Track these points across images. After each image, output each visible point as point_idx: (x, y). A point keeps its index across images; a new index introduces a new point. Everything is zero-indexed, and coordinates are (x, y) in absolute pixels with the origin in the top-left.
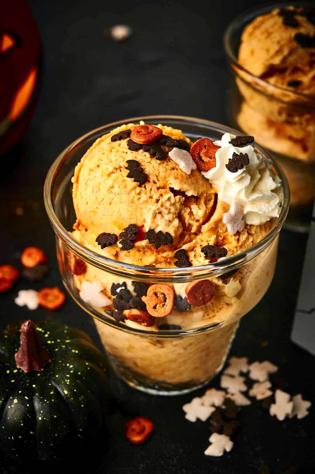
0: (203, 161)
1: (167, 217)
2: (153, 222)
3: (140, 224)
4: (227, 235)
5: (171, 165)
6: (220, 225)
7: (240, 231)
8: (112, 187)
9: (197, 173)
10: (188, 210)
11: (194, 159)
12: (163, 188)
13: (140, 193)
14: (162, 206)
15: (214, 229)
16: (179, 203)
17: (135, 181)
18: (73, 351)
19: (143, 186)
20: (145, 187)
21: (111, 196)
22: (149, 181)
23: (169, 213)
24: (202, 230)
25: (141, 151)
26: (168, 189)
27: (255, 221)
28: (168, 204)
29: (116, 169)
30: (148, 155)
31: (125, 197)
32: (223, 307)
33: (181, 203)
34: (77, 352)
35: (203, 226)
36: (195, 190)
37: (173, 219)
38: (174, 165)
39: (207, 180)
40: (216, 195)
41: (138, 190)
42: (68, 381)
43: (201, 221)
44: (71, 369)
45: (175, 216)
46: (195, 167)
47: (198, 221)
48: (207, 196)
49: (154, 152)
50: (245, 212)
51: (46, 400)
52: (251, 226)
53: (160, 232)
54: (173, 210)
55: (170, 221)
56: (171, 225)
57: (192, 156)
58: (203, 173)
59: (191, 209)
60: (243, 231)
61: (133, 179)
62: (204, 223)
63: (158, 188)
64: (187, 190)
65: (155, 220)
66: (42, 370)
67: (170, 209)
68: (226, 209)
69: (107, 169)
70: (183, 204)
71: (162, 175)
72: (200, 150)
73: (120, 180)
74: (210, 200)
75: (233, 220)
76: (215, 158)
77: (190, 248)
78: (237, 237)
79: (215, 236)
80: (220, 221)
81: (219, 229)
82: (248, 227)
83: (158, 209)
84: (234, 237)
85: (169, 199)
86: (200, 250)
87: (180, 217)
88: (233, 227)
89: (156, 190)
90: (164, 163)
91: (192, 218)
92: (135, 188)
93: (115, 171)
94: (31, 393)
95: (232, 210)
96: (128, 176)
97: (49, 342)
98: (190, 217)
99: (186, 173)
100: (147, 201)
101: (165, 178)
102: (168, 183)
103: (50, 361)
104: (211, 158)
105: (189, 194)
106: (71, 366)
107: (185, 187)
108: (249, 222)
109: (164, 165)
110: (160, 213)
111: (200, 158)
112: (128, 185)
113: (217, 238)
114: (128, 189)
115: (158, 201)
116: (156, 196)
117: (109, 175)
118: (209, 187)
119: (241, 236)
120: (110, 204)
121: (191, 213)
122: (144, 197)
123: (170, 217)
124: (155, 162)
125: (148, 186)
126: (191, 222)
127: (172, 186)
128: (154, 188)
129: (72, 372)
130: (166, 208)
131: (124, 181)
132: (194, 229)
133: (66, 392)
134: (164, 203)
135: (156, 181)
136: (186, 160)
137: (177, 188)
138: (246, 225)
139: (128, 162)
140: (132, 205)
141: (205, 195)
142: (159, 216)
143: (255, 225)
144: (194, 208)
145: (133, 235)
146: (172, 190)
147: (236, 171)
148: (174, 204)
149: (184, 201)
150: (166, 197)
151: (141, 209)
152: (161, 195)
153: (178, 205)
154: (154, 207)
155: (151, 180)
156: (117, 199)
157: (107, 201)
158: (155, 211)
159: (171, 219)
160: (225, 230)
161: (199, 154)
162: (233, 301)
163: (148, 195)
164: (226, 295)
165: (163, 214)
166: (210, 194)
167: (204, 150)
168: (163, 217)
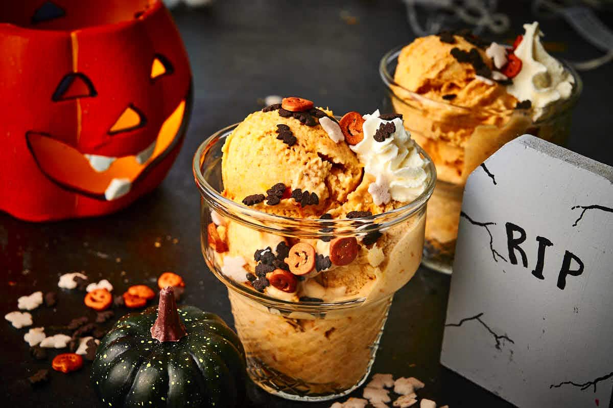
0: (351, 135)
1: (314, 180)
2: (300, 183)
3: (287, 184)
4: (373, 206)
5: (320, 132)
6: (366, 196)
7: (386, 204)
8: (262, 149)
9: (345, 145)
10: (335, 178)
11: (342, 131)
12: (311, 152)
13: (288, 155)
14: (310, 168)
15: (360, 199)
16: (326, 169)
17: (284, 142)
18: (211, 327)
19: (292, 148)
20: (294, 149)
21: (260, 157)
22: (298, 145)
23: (316, 176)
24: (348, 198)
25: (292, 118)
26: (316, 154)
27: (400, 197)
28: (315, 167)
29: (267, 133)
30: (298, 122)
31: (273, 158)
32: (366, 282)
33: (328, 170)
34: (215, 328)
35: (349, 194)
36: (343, 159)
37: (320, 182)
38: (322, 133)
39: (355, 154)
40: (363, 169)
41: (287, 151)
42: (205, 350)
43: (347, 190)
44: (208, 341)
45: (321, 180)
46: (343, 138)
47: (344, 189)
48: (354, 168)
49: (304, 118)
50: (391, 185)
51: (180, 365)
52: (397, 202)
53: (307, 192)
54: (320, 173)
55: (316, 184)
56: (318, 188)
57: (341, 128)
58: (351, 147)
59: (338, 178)
60: (388, 204)
61: (283, 141)
62: (350, 192)
63: (307, 152)
64: (335, 157)
65: (302, 181)
66: (178, 341)
67: (317, 172)
68: (372, 180)
69: (258, 133)
70: (330, 171)
71: (311, 140)
72: (350, 123)
73: (270, 142)
74: (357, 174)
75: (379, 190)
76: (363, 132)
77: (335, 213)
78: (383, 208)
79: (361, 204)
80: (365, 191)
81: (365, 199)
82: (394, 202)
83: (306, 171)
84: (379, 208)
85: (317, 163)
86: (346, 216)
87: (326, 182)
88: (378, 197)
89: (305, 153)
90: (313, 130)
91: (339, 185)
92: (284, 149)
93: (265, 135)
94: (166, 359)
95: (378, 182)
96: (277, 138)
97: (187, 320)
98: (337, 185)
99: (334, 142)
100: (294, 163)
101: (314, 143)
102: (317, 147)
103: (187, 334)
104: (359, 132)
105: (336, 161)
106: (208, 339)
107: (332, 153)
108: (395, 198)
109: (314, 132)
110: (307, 175)
111: (349, 132)
112: (277, 146)
113: (362, 207)
114: (278, 150)
115: (305, 164)
116: (304, 159)
117: (259, 139)
118: (357, 161)
119: (387, 209)
120: (259, 165)
121: (338, 181)
122: (292, 158)
123: (317, 180)
124: (305, 128)
125: (297, 149)
126: (337, 189)
127: (320, 151)
128: (303, 152)
129: (208, 344)
130: (314, 171)
131: (273, 143)
132: (340, 197)
133: (201, 361)
134: (312, 166)
135: (305, 145)
136: (335, 130)
137: (324, 153)
138: (392, 201)
139: (278, 126)
140: (280, 165)
141: (352, 167)
142: (306, 178)
143: (402, 202)
144: (341, 176)
145: (280, 192)
146: (320, 155)
147: (384, 140)
148: (321, 168)
149: (332, 168)
150: (313, 161)
151: (289, 170)
152: (310, 158)
153: (325, 170)
154: (301, 169)
155: (300, 143)
156: (265, 161)
157: (256, 163)
158: (302, 172)
159: (318, 182)
160: (370, 201)
161: (348, 127)
162: (376, 271)
163: (297, 156)
164: (369, 264)
165: (310, 176)
166: (357, 168)
167: (353, 124)
168: (310, 179)
